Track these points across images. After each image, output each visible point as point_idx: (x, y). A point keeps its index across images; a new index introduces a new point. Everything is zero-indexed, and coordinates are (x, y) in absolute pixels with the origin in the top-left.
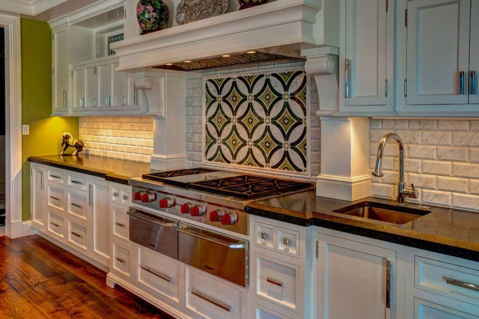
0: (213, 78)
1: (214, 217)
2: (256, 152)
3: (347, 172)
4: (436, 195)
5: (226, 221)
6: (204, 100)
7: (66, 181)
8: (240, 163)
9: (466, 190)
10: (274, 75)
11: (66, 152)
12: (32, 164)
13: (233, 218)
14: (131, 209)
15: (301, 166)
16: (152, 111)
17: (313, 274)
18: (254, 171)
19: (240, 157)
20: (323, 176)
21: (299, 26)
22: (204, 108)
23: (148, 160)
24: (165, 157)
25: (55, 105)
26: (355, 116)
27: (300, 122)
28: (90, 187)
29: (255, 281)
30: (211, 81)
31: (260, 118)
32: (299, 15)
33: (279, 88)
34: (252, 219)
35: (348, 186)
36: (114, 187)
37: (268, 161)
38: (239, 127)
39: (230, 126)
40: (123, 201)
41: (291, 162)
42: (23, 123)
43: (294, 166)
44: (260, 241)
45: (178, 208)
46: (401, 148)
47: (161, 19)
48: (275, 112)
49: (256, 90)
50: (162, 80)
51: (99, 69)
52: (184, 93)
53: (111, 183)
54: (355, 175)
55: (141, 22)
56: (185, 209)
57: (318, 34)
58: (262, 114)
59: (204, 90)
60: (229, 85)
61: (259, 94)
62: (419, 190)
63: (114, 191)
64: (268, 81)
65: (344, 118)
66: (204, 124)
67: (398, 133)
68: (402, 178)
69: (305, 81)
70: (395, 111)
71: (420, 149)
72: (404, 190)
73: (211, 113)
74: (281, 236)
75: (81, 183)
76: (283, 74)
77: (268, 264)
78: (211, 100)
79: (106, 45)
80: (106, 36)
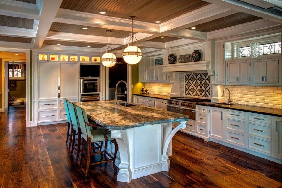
0: (187, 74)
1: (188, 106)
2: (198, 93)
3: (218, 97)
4: (237, 102)
5: (191, 107)
6: (185, 79)
7: (146, 100)
8: (194, 95)
9: (243, 100)
10: (202, 74)
11: (143, 93)
12: (134, 96)
13: (193, 106)
14: (167, 106)
15: (209, 96)
16: (171, 82)
17: (209, 116)
18: (198, 97)
19: (194, 94)
20: (213, 97)
21: (206, 67)
22: (185, 81)
23: (169, 95)
24: (174, 94)
25: (140, 79)
26: (219, 84)
27: (209, 85)
28: (154, 101)
29: (197, 119)
31: (199, 84)
32: (206, 65)
33: (204, 77)
34: (197, 106)
35: (218, 100)
36: (162, 101)
37: (201, 95)
38: (194, 86)
39: (191, 86)
40: (165, 104)
41: (207, 95)
42: (132, 84)
44: (198, 110)
45: (180, 105)
46: (229, 91)
47: (174, 60)
48: (203, 83)
49: (198, 77)
50: (174, 74)
51: (154, 70)
52: (179, 77)
54: (220, 97)
55: (169, 61)
56: (182, 105)
57: (210, 67)
59: (185, 77)
60: (191, 76)
62: (234, 101)
63: (162, 102)
64: (201, 75)
65: (217, 85)
66: (185, 85)
67: (228, 88)
68: (229, 98)
69: (209, 76)
70: (226, 84)
71: (234, 92)
72: (230, 100)
73: (186, 82)
74: (202, 109)
75: (151, 101)
76: (204, 74)
77: (200, 115)
78: (186, 79)
79: (154, 61)
80: (154, 59)
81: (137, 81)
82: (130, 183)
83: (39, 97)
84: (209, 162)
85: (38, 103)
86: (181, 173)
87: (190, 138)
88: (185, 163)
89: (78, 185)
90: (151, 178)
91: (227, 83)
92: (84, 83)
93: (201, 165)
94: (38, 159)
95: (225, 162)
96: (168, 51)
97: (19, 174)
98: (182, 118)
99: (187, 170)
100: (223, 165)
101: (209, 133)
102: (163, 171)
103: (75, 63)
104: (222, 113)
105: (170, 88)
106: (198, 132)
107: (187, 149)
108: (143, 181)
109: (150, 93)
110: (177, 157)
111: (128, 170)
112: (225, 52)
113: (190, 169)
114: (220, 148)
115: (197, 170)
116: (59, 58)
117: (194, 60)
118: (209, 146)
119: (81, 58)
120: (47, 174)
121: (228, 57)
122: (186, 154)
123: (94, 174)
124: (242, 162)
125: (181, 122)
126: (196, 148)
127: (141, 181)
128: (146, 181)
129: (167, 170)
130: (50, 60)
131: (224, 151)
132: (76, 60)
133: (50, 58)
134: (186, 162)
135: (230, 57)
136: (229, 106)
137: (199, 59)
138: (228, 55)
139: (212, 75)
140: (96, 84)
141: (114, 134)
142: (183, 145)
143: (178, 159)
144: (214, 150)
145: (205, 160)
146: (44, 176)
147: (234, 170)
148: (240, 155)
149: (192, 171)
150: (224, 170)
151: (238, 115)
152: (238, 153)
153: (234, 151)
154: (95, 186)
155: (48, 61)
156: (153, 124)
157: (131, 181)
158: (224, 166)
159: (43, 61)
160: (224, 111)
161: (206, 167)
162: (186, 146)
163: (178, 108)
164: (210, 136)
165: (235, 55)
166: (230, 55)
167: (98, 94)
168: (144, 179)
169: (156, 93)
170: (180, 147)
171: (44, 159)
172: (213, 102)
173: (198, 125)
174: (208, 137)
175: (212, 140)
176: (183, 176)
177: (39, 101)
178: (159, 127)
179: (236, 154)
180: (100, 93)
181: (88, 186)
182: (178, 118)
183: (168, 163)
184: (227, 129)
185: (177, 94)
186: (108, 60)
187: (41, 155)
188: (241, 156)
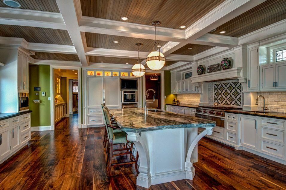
1: (217, 114)
2: (228, 101)
3: (250, 105)
4: (274, 110)
5: (220, 114)
6: (213, 89)
7: (177, 109)
8: (223, 104)
9: (281, 108)
10: (233, 83)
11: (175, 103)
12: (167, 105)
13: (222, 114)
14: (196, 113)
15: (240, 104)
16: (200, 92)
17: (240, 124)
18: (227, 106)
20: (244, 106)
21: (236, 74)
22: (213, 91)
23: (198, 104)
24: (203, 103)
25: (172, 91)
26: (252, 92)
27: (239, 94)
28: (184, 110)
29: (227, 127)
30: (215, 84)
31: (229, 93)
32: (236, 71)
33: (234, 86)
34: (226, 113)
35: (250, 108)
36: (191, 109)
37: (231, 103)
38: (223, 95)
39: (221, 95)
40: (193, 112)
41: (237, 103)
42: (165, 96)
43: (238, 105)
44: (228, 118)
45: (208, 113)
46: (264, 98)
47: (203, 71)
48: (233, 91)
50: (202, 85)
51: (184, 82)
52: (208, 88)
53: (190, 108)
54: (253, 105)
55: (198, 72)
56: (210, 113)
57: (241, 74)
58: (229, 92)
59: (213, 87)
60: (220, 85)
61: (228, 87)
62: (270, 109)
64: (231, 84)
65: (249, 92)
66: (213, 95)
67: (263, 95)
68: (264, 106)
69: (241, 84)
70: (260, 90)
71: (269, 99)
72: (265, 109)
73: (215, 92)
74: (232, 117)
75: (181, 109)
76: (235, 82)
77: (229, 122)
78: (215, 89)
79: (185, 76)
80: (185, 73)
81: (170, 93)
82: (149, 189)
83: (88, 105)
84: (240, 173)
85: (87, 109)
86: (206, 183)
87: (219, 146)
88: (212, 171)
89: (98, 186)
90: (172, 186)
91: (262, 90)
92: (124, 94)
93: (231, 176)
94: (75, 156)
95: (260, 175)
96: (197, 63)
97: (53, 168)
98: (208, 123)
99: (214, 180)
100: (257, 178)
101: (240, 141)
102: (186, 178)
103: (116, 77)
104: (255, 121)
105: (199, 98)
106: (228, 139)
107: (215, 156)
108: (163, 188)
109: (181, 103)
110: (204, 164)
111: (147, 175)
112: (260, 57)
113: (218, 180)
114: (254, 158)
115: (227, 182)
116: (104, 74)
117: (223, 68)
118: (241, 155)
119: (122, 74)
120: (75, 171)
121: (263, 62)
122: (213, 162)
123: (116, 174)
124: (281, 176)
125: (207, 128)
126: (225, 156)
127: (161, 188)
128: (166, 188)
129: (192, 179)
130: (97, 75)
131: (258, 162)
132: (118, 75)
133: (97, 74)
134: (214, 171)
135: (265, 62)
136: (264, 114)
137: (229, 67)
138: (263, 60)
139: (243, 83)
140: (134, 95)
141: (129, 136)
142: (211, 152)
143: (205, 166)
144: (246, 160)
145: (235, 170)
146: (72, 172)
147: (273, 186)
148: (278, 168)
149: (220, 182)
150: (259, 184)
151: (277, 124)
152: (276, 165)
153: (270, 162)
154: (113, 188)
155: (95, 76)
156: (173, 128)
157: (151, 187)
158: (259, 179)
159: (91, 76)
160: (258, 119)
161: (237, 178)
162: (214, 153)
163: (207, 116)
164: (241, 145)
165: (271, 60)
166: (265, 60)
167: (136, 104)
168: (164, 186)
169: (186, 103)
170: (208, 154)
171: (79, 156)
172: (245, 110)
173: (227, 133)
174: (239, 146)
175: (243, 149)
176: (210, 187)
177: (88, 109)
178: (181, 132)
179: (274, 167)
180: (138, 102)
181: (106, 188)
182: (203, 123)
183: (192, 171)
184: (262, 138)
185: (206, 103)
186: (138, 70)
187: (79, 152)
188: (280, 168)
